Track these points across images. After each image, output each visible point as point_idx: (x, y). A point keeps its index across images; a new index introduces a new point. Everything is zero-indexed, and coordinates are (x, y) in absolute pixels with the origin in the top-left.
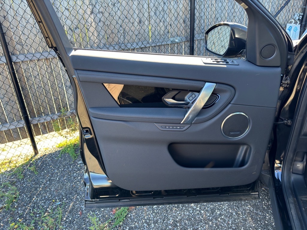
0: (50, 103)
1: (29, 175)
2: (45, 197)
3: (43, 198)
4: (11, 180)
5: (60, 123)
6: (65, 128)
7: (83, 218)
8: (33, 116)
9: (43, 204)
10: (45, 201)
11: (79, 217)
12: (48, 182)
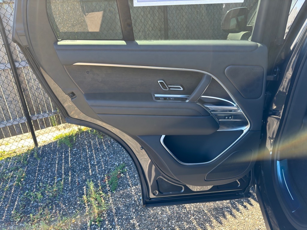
0: (47, 102)
1: (32, 161)
2: (48, 175)
3: (46, 176)
4: (17, 165)
5: (56, 119)
6: (60, 124)
7: (80, 187)
8: (33, 114)
9: (47, 180)
10: (48, 178)
11: (76, 187)
12: (49, 165)
